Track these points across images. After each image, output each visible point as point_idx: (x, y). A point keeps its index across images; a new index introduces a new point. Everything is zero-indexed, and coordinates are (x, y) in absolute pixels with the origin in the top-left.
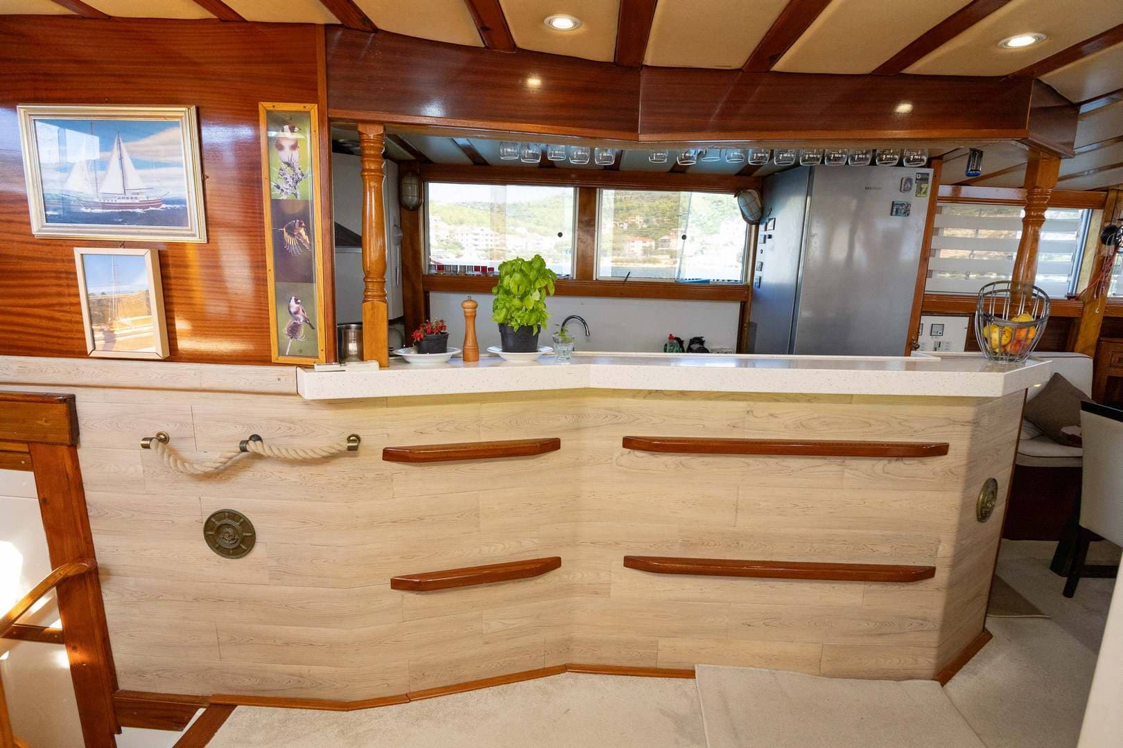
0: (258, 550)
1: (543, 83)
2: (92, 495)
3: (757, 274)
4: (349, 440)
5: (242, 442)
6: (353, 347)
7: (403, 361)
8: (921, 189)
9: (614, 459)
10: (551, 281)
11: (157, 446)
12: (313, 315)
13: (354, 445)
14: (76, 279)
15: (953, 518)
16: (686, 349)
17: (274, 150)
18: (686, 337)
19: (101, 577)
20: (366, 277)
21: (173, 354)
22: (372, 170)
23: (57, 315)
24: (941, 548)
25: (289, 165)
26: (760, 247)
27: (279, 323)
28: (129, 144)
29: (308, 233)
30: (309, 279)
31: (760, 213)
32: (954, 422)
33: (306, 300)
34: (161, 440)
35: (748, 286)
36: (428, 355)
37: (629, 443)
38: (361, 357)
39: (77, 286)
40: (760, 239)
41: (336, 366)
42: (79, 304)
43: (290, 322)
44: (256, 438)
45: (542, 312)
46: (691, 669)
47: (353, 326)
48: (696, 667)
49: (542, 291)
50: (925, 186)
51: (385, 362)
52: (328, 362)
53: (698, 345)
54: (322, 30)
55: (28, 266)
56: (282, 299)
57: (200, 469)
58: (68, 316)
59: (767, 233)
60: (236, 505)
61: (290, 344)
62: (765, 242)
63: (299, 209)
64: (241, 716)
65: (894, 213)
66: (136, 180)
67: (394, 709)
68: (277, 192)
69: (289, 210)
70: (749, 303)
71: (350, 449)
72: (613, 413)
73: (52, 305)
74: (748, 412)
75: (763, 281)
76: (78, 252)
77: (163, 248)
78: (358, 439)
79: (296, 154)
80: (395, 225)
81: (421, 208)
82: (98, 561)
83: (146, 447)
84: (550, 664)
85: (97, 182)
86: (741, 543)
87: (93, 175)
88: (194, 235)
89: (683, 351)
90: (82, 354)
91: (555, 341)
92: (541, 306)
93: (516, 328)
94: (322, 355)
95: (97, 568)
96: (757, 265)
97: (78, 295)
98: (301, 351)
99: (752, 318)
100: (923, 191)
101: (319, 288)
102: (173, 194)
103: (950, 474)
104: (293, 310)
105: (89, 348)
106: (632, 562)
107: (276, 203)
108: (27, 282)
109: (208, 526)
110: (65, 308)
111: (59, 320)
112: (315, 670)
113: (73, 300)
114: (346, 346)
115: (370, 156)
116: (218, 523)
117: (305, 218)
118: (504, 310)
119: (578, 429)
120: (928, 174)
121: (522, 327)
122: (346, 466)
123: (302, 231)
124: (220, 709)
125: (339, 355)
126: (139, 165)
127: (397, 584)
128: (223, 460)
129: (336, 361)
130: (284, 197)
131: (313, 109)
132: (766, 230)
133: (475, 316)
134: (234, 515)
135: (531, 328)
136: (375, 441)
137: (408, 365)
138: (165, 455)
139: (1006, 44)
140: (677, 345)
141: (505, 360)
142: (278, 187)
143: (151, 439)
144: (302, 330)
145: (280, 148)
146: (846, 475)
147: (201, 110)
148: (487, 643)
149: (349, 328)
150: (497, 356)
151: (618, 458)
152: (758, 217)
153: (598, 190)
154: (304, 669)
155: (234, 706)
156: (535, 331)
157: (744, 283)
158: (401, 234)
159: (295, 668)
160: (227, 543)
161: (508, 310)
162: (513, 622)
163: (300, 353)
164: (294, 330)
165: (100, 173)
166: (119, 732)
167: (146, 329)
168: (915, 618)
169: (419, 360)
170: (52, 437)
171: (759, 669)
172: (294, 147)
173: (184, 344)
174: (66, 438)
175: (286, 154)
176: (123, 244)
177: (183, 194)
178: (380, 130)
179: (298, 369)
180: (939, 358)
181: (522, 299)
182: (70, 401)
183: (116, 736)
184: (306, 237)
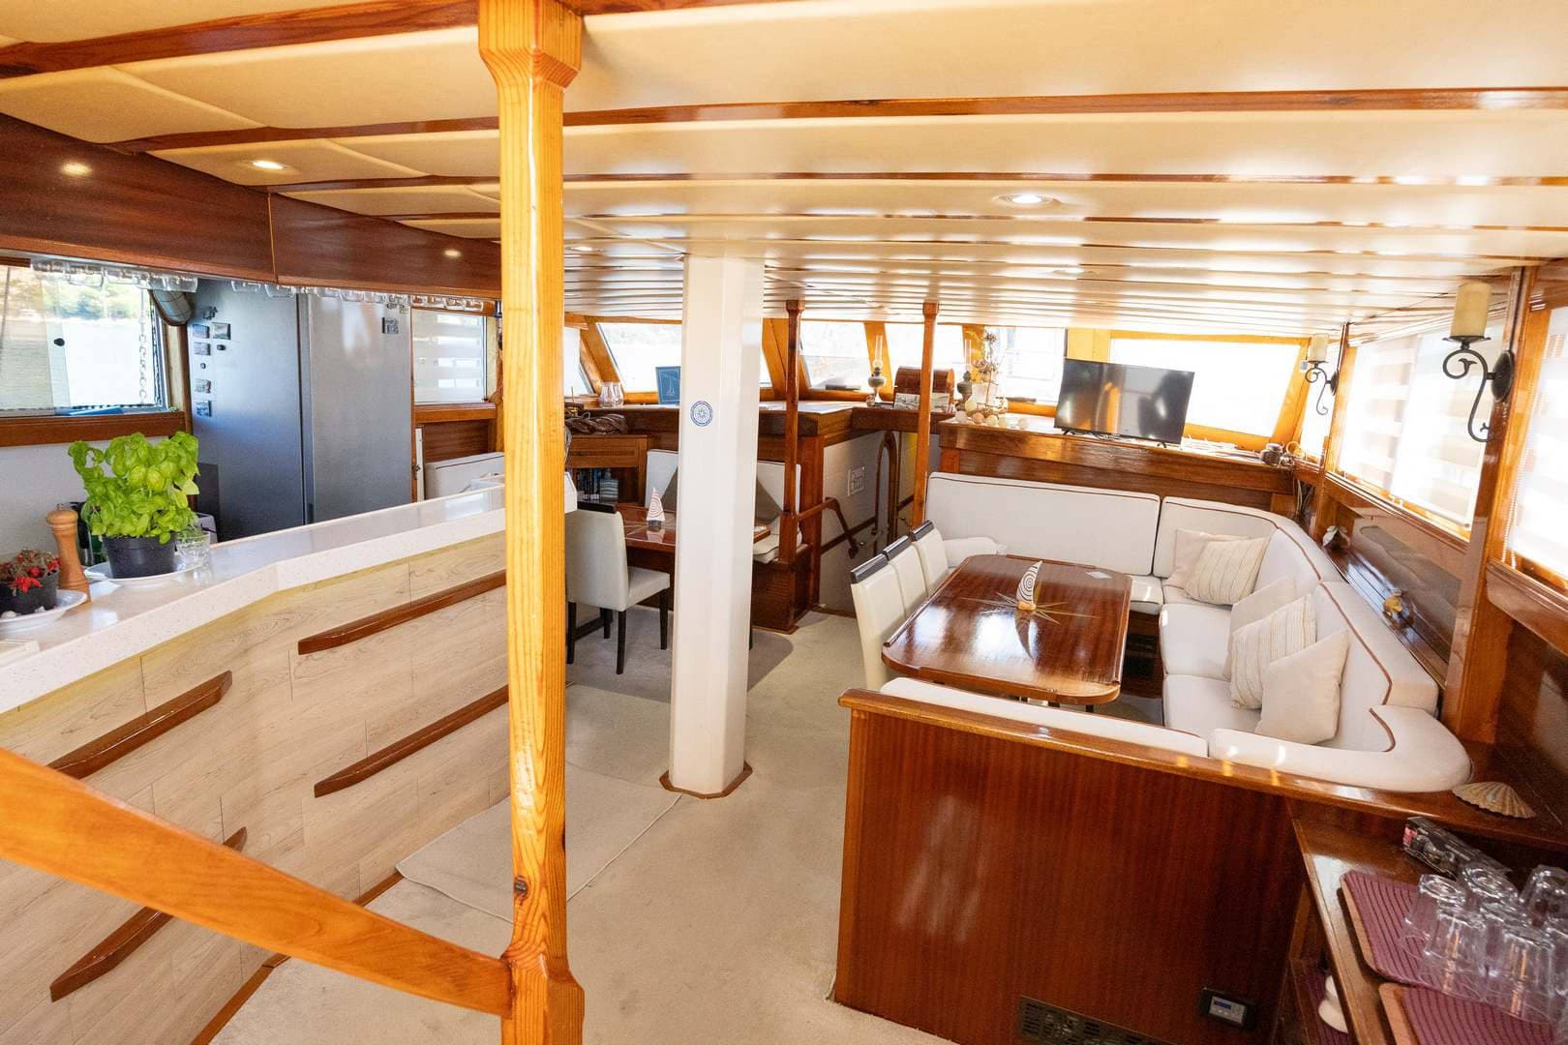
3: (200, 396)
9: (293, 673)
26: (197, 358)
31: (190, 312)
37: (304, 647)
40: (196, 348)
46: (396, 871)
48: (400, 866)
59: (214, 342)
62: (209, 354)
65: (386, 331)
72: (283, 616)
86: (420, 711)
96: (197, 383)
106: (323, 789)
119: (247, 651)
132: (209, 337)
151: (296, 670)
152: (187, 318)
157: (169, 407)
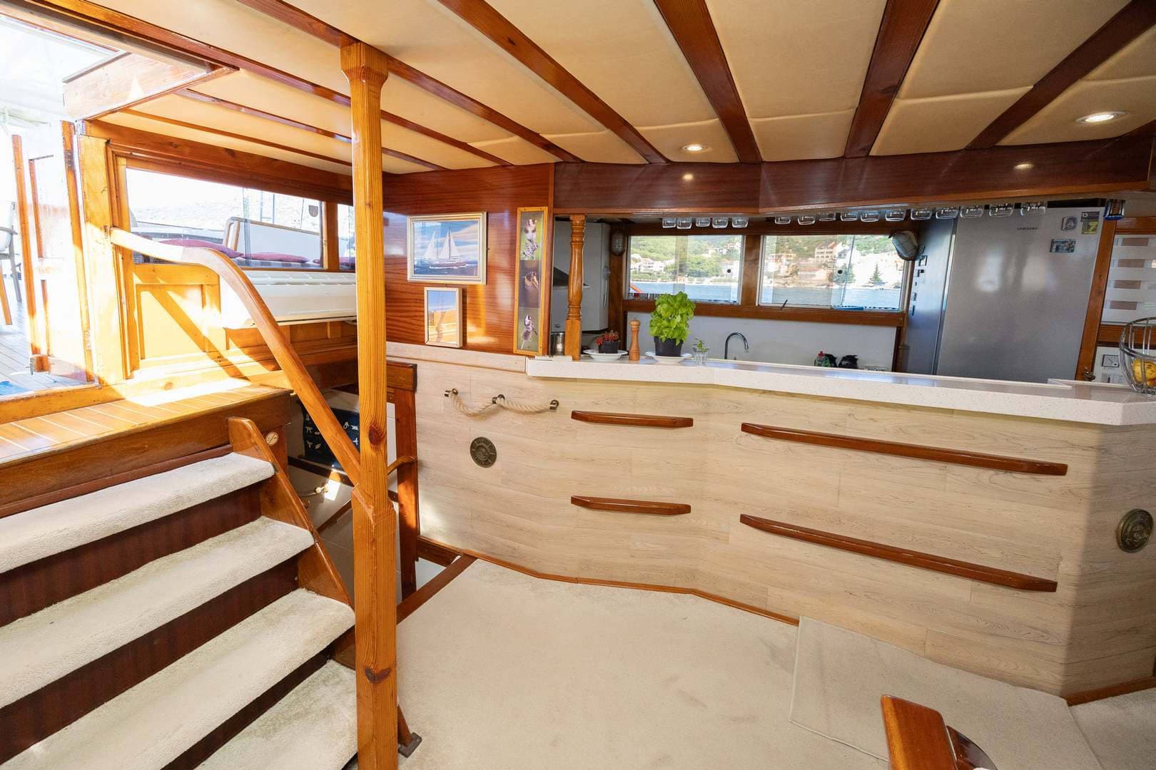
0: (497, 465)
1: (694, 177)
2: (419, 420)
3: (912, 303)
4: (552, 403)
5: (494, 398)
6: (559, 347)
7: (589, 357)
8: (1089, 227)
9: (735, 438)
10: (690, 309)
11: (452, 396)
12: (537, 325)
13: (555, 405)
14: (424, 303)
15: (1078, 539)
16: (838, 364)
17: (523, 232)
18: (839, 354)
19: (419, 467)
20: (570, 305)
21: (464, 345)
22: (576, 242)
23: (414, 322)
24: (1062, 565)
25: (530, 241)
26: (915, 279)
27: (519, 330)
28: (454, 233)
29: (538, 279)
30: (537, 305)
31: (914, 251)
32: (1073, 446)
33: (534, 319)
34: (454, 393)
35: (904, 314)
36: (604, 354)
37: (746, 428)
38: (563, 353)
39: (424, 307)
40: (915, 273)
41: (547, 357)
42: (424, 316)
43: (525, 330)
44: (502, 396)
45: (684, 330)
46: (796, 618)
47: (561, 334)
48: (801, 617)
49: (684, 316)
50: (1093, 224)
51: (577, 357)
52: (543, 355)
53: (851, 362)
54: (553, 167)
55: (405, 296)
56: (521, 317)
57: (471, 411)
58: (419, 323)
59: (920, 268)
60: (488, 436)
61: (524, 343)
62: (918, 276)
63: (534, 266)
64: (478, 565)
65: (1054, 250)
66: (455, 253)
67: (567, 584)
68: (523, 256)
69: (529, 266)
70: (904, 329)
71: (551, 408)
73: (412, 317)
74: (849, 415)
75: (916, 308)
76: (426, 289)
77: (464, 287)
78: (558, 404)
79: (535, 234)
80: (605, 266)
81: (625, 254)
82: (418, 457)
83: (447, 395)
84: (679, 585)
85: (438, 253)
86: (843, 521)
87: (436, 250)
88: (480, 281)
89: (835, 366)
90: (422, 343)
91: (695, 350)
92: (683, 325)
93: (664, 340)
94: (540, 350)
95: (417, 461)
96: (912, 295)
97: (423, 312)
98: (529, 347)
99: (906, 341)
100: (1092, 228)
101: (541, 312)
102: (472, 259)
103: (1069, 493)
104: (526, 324)
105: (426, 340)
106: (745, 520)
107: (522, 262)
108: (404, 304)
109: (473, 446)
110: (417, 318)
111: (414, 325)
112: (522, 546)
113: (421, 314)
114: (556, 346)
115: (576, 233)
116: (478, 445)
117: (536, 270)
118: (656, 328)
119: (706, 414)
120: (1098, 213)
121: (668, 340)
122: (549, 418)
123: (535, 278)
124: (469, 559)
125: (551, 351)
126: (457, 244)
127: (576, 501)
128: (483, 407)
129: (548, 354)
130: (527, 259)
131: (545, 209)
132: (920, 265)
133: (638, 331)
134: (487, 441)
135: (675, 339)
136: (568, 406)
137: (591, 360)
138: (455, 402)
139: (1084, 120)
140: (829, 360)
141: (657, 361)
142: (524, 253)
143: (449, 392)
144: (530, 336)
145: (527, 232)
146: (948, 479)
147: (489, 214)
148: (633, 556)
149: (559, 335)
150: (652, 358)
151: (737, 438)
152: (913, 254)
153: (762, 236)
154: (516, 545)
155: (476, 558)
156: (678, 342)
157: (901, 310)
158: (609, 272)
159: (510, 543)
160: (482, 458)
161: (659, 328)
162: (654, 546)
163: (529, 348)
164: (526, 335)
165: (440, 248)
166: (417, 560)
167: (452, 330)
168: (1035, 629)
169: (599, 357)
170: (405, 386)
171: (861, 636)
172: (534, 231)
173: (470, 340)
174: (410, 387)
175: (529, 235)
176: (447, 285)
177: (477, 259)
178: (583, 218)
179: (527, 358)
180: (1070, 387)
181: (669, 321)
182: (415, 367)
183: (416, 562)
184: (537, 282)
